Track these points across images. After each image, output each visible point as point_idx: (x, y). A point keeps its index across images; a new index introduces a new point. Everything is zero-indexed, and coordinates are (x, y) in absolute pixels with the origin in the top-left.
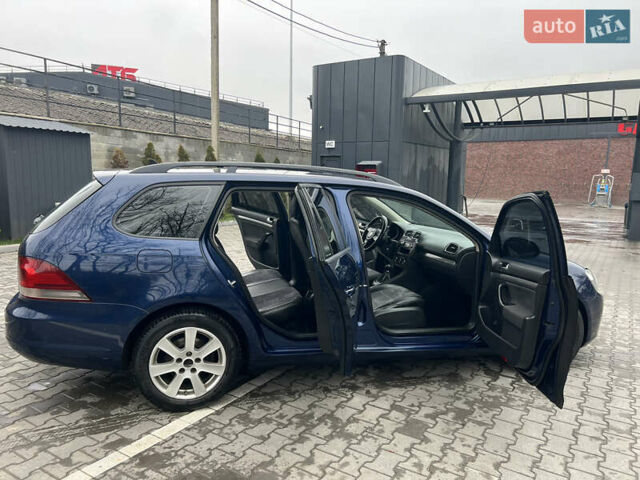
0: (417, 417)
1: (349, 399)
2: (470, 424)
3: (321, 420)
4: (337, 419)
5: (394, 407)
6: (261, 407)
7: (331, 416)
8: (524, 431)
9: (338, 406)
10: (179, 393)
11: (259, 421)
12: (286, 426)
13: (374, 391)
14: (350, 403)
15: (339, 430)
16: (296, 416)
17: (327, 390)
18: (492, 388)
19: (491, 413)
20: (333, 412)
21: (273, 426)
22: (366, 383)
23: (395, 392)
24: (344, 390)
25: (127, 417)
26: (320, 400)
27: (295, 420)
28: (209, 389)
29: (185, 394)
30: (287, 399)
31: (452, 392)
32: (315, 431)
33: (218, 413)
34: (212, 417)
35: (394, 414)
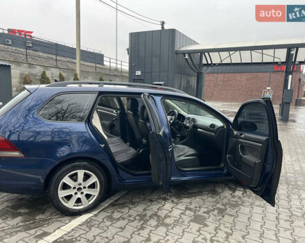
0: (199, 213)
1: (164, 205)
2: (226, 216)
3: (151, 217)
4: (159, 216)
5: (187, 208)
6: (118, 211)
7: (156, 214)
8: (252, 218)
9: (158, 209)
10: (74, 206)
11: (118, 219)
12: (133, 221)
13: (175, 200)
14: (165, 207)
15: (161, 222)
16: (138, 215)
17: (151, 201)
18: (233, 197)
19: (235, 210)
20: (156, 212)
21: (126, 221)
22: (171, 196)
23: (186, 201)
24: (160, 201)
25: (45, 220)
26: (149, 206)
27: (137, 218)
28: (90, 203)
29: (77, 206)
30: (131, 206)
31: (214, 199)
32: (149, 223)
33: (96, 215)
34: (93, 218)
35: (188, 212)
